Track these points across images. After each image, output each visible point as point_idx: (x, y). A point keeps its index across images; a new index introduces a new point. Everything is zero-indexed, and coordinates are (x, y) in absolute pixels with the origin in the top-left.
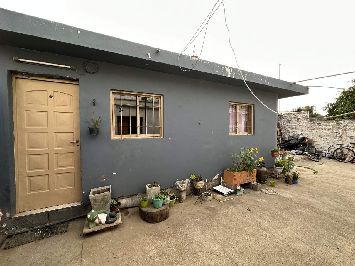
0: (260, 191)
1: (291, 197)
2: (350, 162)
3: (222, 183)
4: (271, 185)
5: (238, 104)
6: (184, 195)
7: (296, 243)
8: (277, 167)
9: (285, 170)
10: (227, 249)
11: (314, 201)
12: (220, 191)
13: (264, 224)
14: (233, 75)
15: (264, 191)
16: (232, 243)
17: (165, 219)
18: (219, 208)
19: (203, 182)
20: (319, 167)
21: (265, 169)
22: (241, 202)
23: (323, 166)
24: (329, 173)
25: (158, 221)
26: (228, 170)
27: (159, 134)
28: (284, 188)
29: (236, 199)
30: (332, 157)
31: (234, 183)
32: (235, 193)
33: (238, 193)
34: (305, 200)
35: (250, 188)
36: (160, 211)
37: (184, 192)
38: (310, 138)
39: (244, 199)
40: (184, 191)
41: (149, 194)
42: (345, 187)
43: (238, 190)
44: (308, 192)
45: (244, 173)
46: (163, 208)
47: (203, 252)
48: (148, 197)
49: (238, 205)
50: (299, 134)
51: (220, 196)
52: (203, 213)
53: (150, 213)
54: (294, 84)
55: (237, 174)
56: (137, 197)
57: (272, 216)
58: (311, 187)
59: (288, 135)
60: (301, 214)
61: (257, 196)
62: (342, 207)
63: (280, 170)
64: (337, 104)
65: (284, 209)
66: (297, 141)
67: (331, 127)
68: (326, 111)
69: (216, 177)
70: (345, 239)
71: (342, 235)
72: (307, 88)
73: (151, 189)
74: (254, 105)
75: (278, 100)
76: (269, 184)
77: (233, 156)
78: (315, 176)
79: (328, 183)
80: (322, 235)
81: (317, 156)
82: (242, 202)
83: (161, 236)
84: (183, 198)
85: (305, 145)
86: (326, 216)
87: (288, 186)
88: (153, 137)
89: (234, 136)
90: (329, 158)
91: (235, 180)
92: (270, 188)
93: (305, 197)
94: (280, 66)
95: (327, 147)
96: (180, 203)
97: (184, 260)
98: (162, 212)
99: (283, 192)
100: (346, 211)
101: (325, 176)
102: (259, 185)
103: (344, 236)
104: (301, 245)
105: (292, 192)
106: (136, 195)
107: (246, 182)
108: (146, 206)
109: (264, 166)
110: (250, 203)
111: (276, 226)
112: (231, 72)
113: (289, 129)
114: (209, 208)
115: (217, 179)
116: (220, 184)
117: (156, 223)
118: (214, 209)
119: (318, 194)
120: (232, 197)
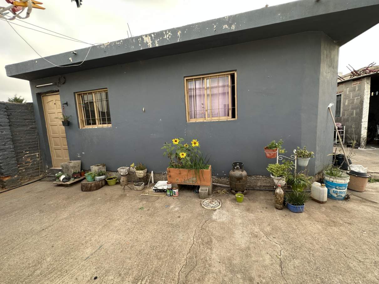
1: (221, 220)
6: (122, 179)
14: (156, 42)
15: (206, 201)
29: (159, 197)
39: (165, 199)
45: (185, 172)
55: (174, 171)
74: (236, 71)
110: (158, 205)
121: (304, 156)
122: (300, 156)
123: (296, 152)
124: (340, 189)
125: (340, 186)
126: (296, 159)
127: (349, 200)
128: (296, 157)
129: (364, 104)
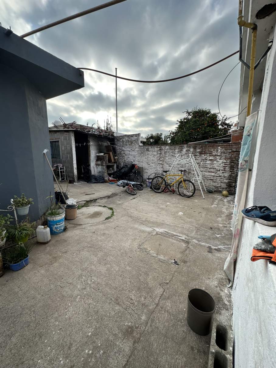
38: (139, 165)
50: (132, 160)
59: (123, 162)
67: (155, 153)
90: (151, 187)
113: (124, 155)
121: (23, 205)
122: (19, 206)
123: (13, 202)
124: (60, 224)
125: (60, 221)
126: (15, 210)
127: (67, 230)
128: (14, 207)
129: (73, 150)
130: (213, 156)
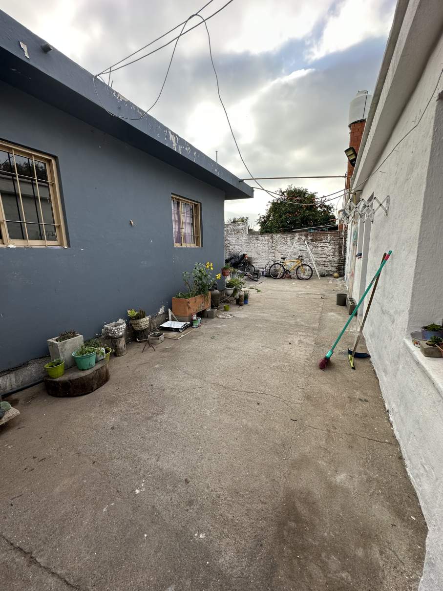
0: (216, 318)
1: (246, 316)
2: (280, 278)
3: (170, 318)
4: (226, 310)
5: (182, 199)
6: (122, 343)
7: (264, 351)
8: (228, 287)
9: (235, 291)
10: (207, 379)
11: (265, 315)
12: (172, 326)
13: (233, 345)
14: (180, 149)
15: (220, 316)
16: (210, 372)
17: (105, 381)
18: (178, 346)
19: (147, 318)
20: (259, 285)
21: (217, 291)
22: (201, 334)
23: (263, 284)
24: (268, 290)
25: (95, 387)
26: (179, 297)
27: (55, 240)
28: (238, 310)
29: (194, 332)
30: (268, 276)
31: (189, 312)
32: (191, 325)
33: (195, 325)
34: (258, 316)
35: (205, 317)
36: (96, 372)
37: (121, 339)
38: (249, 255)
39: (203, 329)
40: (121, 337)
41: (62, 352)
42: (283, 300)
43: (195, 320)
44: (259, 309)
45: (199, 298)
46: (99, 366)
47: (182, 392)
48: (62, 358)
49: (199, 337)
50: (239, 251)
51: (173, 334)
52: (161, 357)
53: (78, 379)
54: (242, 181)
55: (191, 300)
56: (28, 368)
57: (237, 336)
58: (260, 304)
59: (228, 253)
60: (260, 328)
61: (215, 323)
62: (285, 315)
63: (231, 291)
64: (268, 217)
65: (245, 327)
66: (237, 260)
67: (266, 242)
68: (259, 225)
69: (161, 311)
70: (292, 336)
71: (290, 334)
72: (252, 190)
73: (65, 343)
74: (201, 203)
75: (225, 201)
76: (223, 309)
77: (185, 275)
78: (259, 294)
79: (270, 299)
80: (278, 338)
81: (255, 276)
82: (203, 333)
83: (111, 402)
84: (122, 348)
85: (245, 264)
86: (277, 324)
87: (241, 308)
88: (44, 247)
89: (180, 248)
90: (266, 276)
91: (189, 308)
92: (226, 313)
93: (258, 313)
94: (217, 153)
95: (263, 264)
96: (118, 358)
97: (164, 408)
98: (99, 372)
99: (238, 314)
100: (288, 317)
101: (267, 293)
102: (215, 311)
103: (292, 334)
104: (267, 350)
105: (246, 312)
106: (25, 364)
107: (201, 309)
108: (62, 374)
109: (216, 289)
110: (211, 331)
111: (244, 343)
112: (176, 142)
113: (229, 245)
114: (165, 350)
115: (163, 313)
116: (168, 320)
117: (93, 391)
118: (172, 349)
119: (266, 309)
120: (189, 332)
130: (324, 243)
